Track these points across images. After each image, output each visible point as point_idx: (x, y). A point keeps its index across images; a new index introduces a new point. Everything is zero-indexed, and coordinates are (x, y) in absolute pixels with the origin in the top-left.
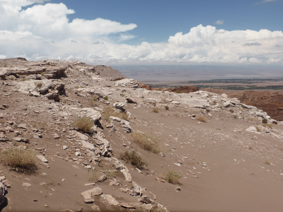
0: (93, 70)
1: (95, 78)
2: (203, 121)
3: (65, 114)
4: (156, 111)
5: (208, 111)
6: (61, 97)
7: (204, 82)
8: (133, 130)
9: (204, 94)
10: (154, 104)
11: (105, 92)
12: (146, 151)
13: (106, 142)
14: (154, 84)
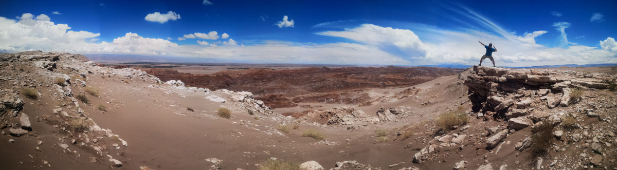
0: (73, 57)
1: (74, 60)
2: (127, 83)
3: (53, 76)
4: (103, 78)
5: (131, 78)
6: (53, 69)
7: (131, 63)
8: (87, 86)
9: (130, 69)
10: (103, 74)
11: (78, 68)
12: (91, 96)
13: (70, 90)
14: (106, 64)
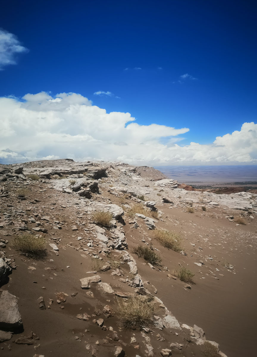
0: (134, 171)
1: (135, 178)
2: (242, 223)
3: (89, 209)
4: (191, 212)
5: (250, 213)
8: (157, 228)
9: (247, 195)
10: (191, 204)
11: (143, 191)
12: (166, 249)
13: (122, 236)
